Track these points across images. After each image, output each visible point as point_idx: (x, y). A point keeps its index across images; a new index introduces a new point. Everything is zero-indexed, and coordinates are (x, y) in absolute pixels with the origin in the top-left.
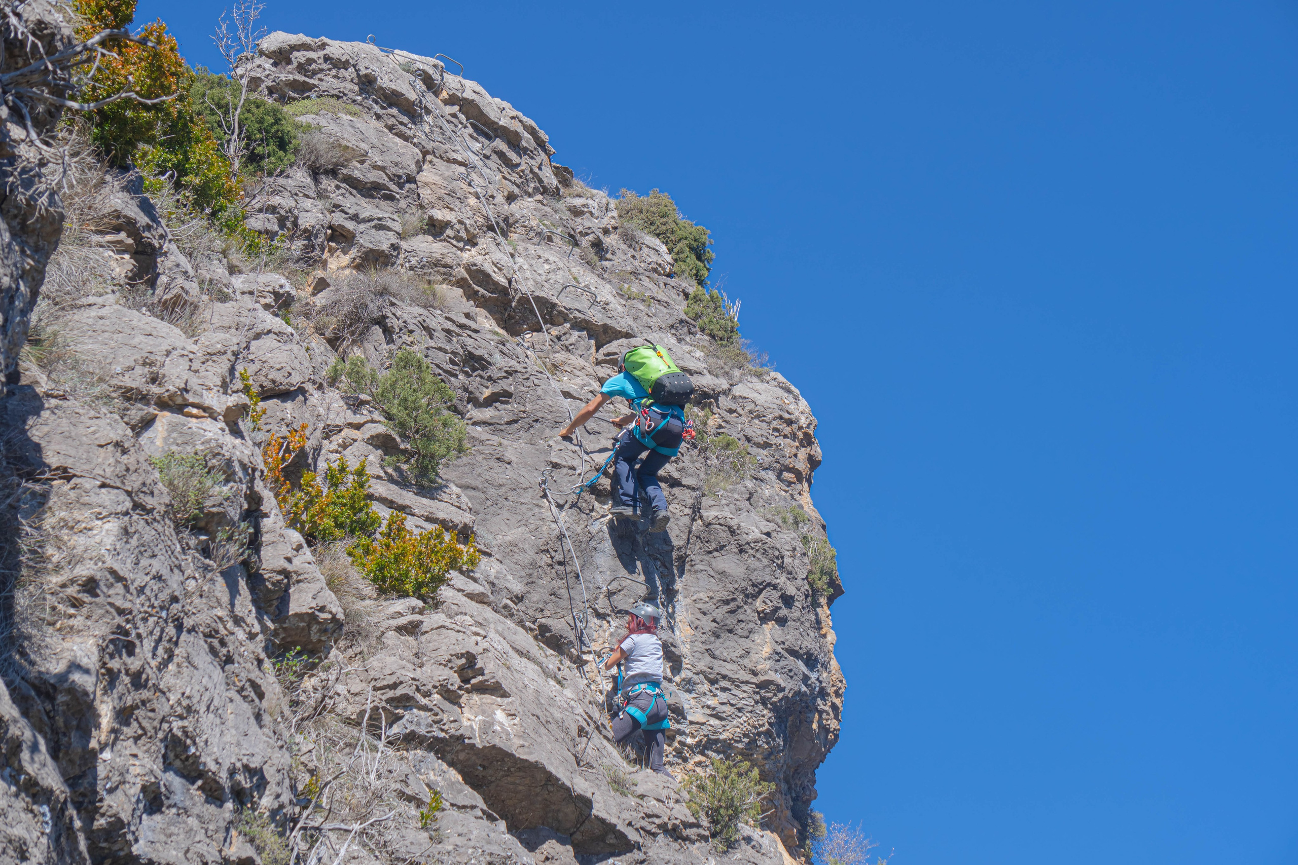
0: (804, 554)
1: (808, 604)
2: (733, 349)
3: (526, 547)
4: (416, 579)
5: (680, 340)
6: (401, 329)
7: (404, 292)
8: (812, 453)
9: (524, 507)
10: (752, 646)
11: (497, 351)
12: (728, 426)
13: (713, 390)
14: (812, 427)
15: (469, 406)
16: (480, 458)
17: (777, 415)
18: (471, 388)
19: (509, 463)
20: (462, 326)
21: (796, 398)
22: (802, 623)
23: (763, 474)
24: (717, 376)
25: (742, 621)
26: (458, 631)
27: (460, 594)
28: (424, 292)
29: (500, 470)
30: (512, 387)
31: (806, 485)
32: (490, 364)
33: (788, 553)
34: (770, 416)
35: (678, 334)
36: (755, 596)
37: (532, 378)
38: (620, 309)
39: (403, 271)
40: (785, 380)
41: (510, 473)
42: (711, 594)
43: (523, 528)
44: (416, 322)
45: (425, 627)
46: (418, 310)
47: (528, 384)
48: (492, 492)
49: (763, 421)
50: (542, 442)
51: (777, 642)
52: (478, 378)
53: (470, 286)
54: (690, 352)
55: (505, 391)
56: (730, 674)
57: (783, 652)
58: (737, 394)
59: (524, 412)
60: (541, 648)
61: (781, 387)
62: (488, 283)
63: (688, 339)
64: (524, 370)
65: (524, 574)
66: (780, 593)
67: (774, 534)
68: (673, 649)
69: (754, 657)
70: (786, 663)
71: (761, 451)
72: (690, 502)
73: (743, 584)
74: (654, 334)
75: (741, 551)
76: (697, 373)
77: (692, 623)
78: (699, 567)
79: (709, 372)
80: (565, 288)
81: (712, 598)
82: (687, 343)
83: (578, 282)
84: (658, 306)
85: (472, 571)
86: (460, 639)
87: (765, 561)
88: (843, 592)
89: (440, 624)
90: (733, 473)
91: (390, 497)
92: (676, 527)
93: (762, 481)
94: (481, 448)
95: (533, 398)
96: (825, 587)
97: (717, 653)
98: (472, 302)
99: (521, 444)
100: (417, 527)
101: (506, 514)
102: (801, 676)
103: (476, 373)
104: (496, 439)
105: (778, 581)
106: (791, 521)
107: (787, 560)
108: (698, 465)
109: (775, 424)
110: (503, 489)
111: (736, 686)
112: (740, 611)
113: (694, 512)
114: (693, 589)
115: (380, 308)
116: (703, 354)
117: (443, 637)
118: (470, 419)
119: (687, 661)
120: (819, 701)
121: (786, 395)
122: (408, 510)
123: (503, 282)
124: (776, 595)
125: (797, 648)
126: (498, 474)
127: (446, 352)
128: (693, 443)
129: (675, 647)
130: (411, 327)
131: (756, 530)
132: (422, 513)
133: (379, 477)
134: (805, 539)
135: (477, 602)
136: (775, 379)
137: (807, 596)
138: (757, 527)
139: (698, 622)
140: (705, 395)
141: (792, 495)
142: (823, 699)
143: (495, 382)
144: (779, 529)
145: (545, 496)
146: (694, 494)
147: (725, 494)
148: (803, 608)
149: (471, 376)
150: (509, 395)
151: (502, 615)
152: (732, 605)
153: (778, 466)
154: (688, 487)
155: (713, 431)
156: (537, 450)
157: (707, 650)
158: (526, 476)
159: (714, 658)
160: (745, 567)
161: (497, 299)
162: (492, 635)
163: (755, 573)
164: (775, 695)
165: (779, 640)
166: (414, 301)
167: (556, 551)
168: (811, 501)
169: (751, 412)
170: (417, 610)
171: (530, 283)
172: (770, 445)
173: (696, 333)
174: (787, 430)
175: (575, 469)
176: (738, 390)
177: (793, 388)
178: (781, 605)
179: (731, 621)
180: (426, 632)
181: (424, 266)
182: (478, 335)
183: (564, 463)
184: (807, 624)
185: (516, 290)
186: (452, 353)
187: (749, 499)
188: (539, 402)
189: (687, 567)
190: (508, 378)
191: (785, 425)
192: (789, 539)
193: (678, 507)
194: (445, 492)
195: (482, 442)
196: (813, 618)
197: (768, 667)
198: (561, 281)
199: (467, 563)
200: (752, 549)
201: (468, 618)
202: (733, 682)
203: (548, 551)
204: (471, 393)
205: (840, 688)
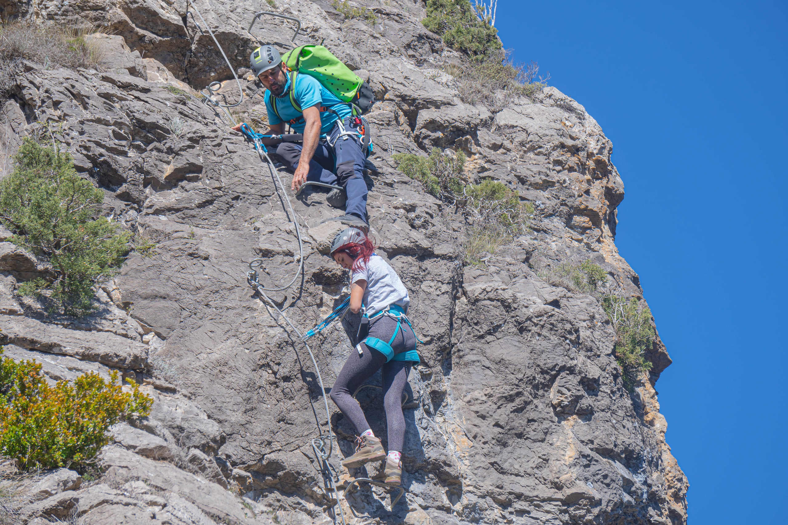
0: (607, 322)
1: (619, 386)
2: (490, 65)
3: (239, 363)
4: (66, 444)
5: (420, 63)
6: (43, 102)
7: (42, 51)
8: (610, 185)
9: (231, 313)
10: (551, 451)
11: (176, 113)
12: (493, 167)
13: (468, 124)
14: (606, 152)
15: (148, 190)
16: (167, 257)
17: (557, 143)
18: (146, 167)
19: (206, 259)
20: (126, 87)
21: (581, 117)
22: (614, 412)
23: (546, 223)
24: (473, 103)
25: (533, 420)
26: (127, 504)
27: (130, 452)
28: (70, 46)
29: (196, 269)
30: (201, 158)
31: (606, 229)
32: (167, 131)
33: (584, 324)
34: (548, 146)
35: (417, 55)
36: (547, 386)
37: (225, 143)
38: (334, 34)
39: (39, 21)
40: (563, 96)
41: (209, 271)
42: (489, 391)
43: (233, 340)
44: (62, 89)
45: (82, 505)
46: (63, 73)
47: (220, 152)
48: (188, 299)
49: (538, 154)
50: (246, 224)
51: (582, 442)
52: (155, 153)
53: (132, 30)
54: (433, 78)
55: (193, 164)
56: (527, 492)
57: (593, 454)
58: (502, 123)
59: (220, 189)
60: (247, 505)
61: (560, 106)
62: (156, 24)
63: (431, 59)
64: (213, 135)
65: (240, 400)
66: (579, 378)
67: (563, 302)
68: (447, 469)
69: (554, 465)
70: (598, 467)
71: (540, 193)
72: (447, 275)
73: (529, 372)
74: (384, 61)
75: (522, 330)
76: (445, 104)
77: (469, 431)
78: (470, 357)
79: (462, 100)
80: (259, 16)
81: (490, 396)
82: (431, 65)
83: (274, 7)
84: (387, 21)
85: (146, 418)
86: (129, 514)
87: (555, 339)
88: (670, 362)
89: (102, 499)
90: (502, 229)
91: (29, 337)
92: (433, 311)
93: (545, 232)
94: (168, 243)
95: (230, 169)
96: (641, 360)
97: (506, 466)
98: (137, 53)
99: (221, 232)
100: (70, 369)
101: (208, 325)
102: (621, 482)
103: (151, 146)
104: (187, 229)
105: (575, 362)
106: (585, 281)
107: (583, 334)
108: (456, 225)
109: (555, 155)
110: (202, 293)
111: (536, 506)
112: (529, 407)
113: (454, 288)
114: (464, 387)
115: (12, 77)
116: (451, 77)
117: (107, 515)
118: (151, 207)
119: (467, 482)
120: (651, 511)
121: (567, 115)
122: (56, 350)
123: (176, 19)
124: (574, 380)
125: (611, 446)
126: (193, 274)
127: (107, 124)
128: (446, 198)
129: (449, 466)
130: (56, 97)
131: (538, 301)
132: (76, 350)
133: (12, 312)
134: (607, 302)
135: (154, 459)
136: (550, 96)
137: (616, 377)
138: (539, 296)
139: (476, 430)
140: (459, 131)
141: (588, 245)
142: (656, 507)
143: (177, 154)
144: (569, 294)
145: (257, 295)
146: (452, 265)
147: (494, 259)
148: (613, 392)
149: (145, 150)
150: (198, 169)
151: (190, 471)
152: (518, 401)
153: (565, 209)
154: (443, 257)
155: (472, 177)
156: (241, 236)
157: (492, 464)
158: (230, 272)
159: (503, 473)
160: (529, 349)
161: (170, 43)
162: (175, 500)
163: (544, 356)
164: (589, 511)
165: (585, 439)
166: (56, 61)
167: (279, 364)
168: (616, 249)
169: (522, 144)
170: (70, 484)
171: (211, 16)
172: (552, 184)
173: (443, 50)
174: (573, 161)
175: (292, 255)
176: (502, 119)
177: (575, 104)
178: (582, 392)
179: (519, 422)
180: (84, 512)
181: (67, 11)
182: (149, 95)
183: (277, 249)
184: (621, 413)
185: (194, 28)
186: (116, 124)
187: (526, 260)
188: (237, 173)
189: (454, 360)
190: (193, 147)
191: (569, 154)
192: (584, 305)
193: (432, 284)
194: (105, 319)
195: (168, 236)
196: (628, 402)
197: (574, 476)
198: (252, 9)
199: (137, 409)
200: (536, 325)
201: (140, 484)
202: (532, 501)
203: (268, 365)
204: (148, 173)
205: (680, 489)
